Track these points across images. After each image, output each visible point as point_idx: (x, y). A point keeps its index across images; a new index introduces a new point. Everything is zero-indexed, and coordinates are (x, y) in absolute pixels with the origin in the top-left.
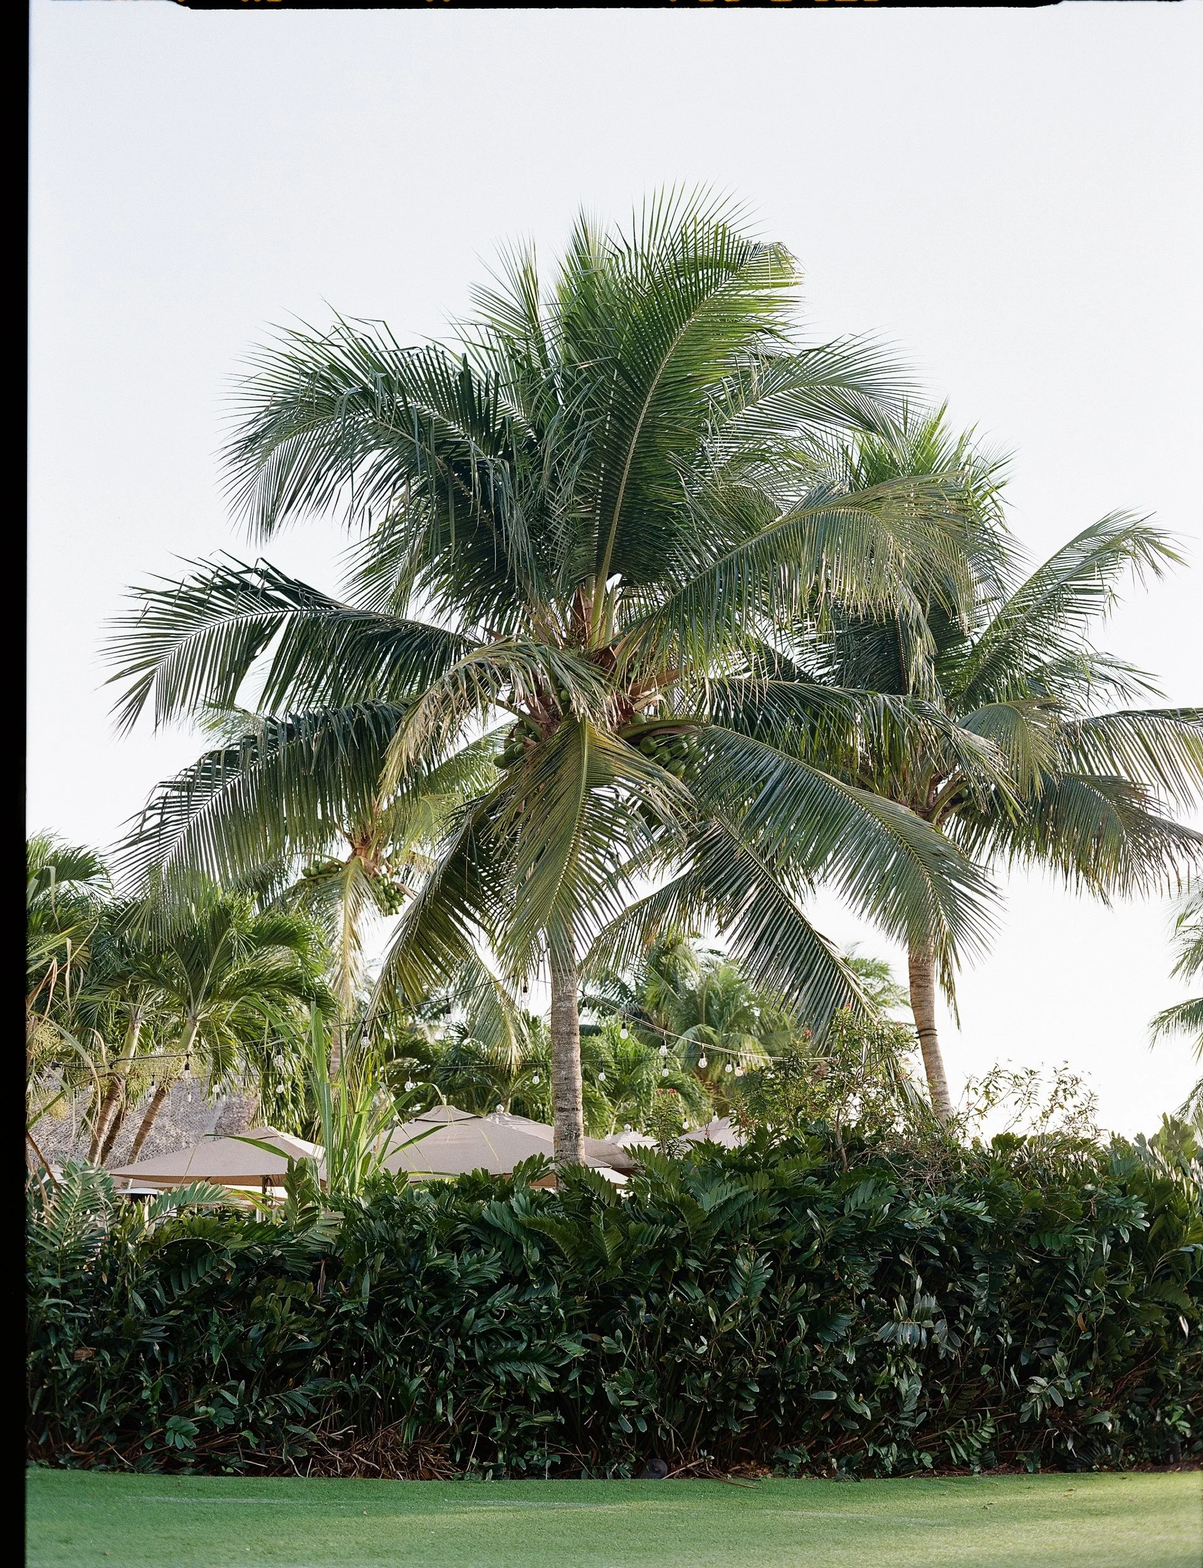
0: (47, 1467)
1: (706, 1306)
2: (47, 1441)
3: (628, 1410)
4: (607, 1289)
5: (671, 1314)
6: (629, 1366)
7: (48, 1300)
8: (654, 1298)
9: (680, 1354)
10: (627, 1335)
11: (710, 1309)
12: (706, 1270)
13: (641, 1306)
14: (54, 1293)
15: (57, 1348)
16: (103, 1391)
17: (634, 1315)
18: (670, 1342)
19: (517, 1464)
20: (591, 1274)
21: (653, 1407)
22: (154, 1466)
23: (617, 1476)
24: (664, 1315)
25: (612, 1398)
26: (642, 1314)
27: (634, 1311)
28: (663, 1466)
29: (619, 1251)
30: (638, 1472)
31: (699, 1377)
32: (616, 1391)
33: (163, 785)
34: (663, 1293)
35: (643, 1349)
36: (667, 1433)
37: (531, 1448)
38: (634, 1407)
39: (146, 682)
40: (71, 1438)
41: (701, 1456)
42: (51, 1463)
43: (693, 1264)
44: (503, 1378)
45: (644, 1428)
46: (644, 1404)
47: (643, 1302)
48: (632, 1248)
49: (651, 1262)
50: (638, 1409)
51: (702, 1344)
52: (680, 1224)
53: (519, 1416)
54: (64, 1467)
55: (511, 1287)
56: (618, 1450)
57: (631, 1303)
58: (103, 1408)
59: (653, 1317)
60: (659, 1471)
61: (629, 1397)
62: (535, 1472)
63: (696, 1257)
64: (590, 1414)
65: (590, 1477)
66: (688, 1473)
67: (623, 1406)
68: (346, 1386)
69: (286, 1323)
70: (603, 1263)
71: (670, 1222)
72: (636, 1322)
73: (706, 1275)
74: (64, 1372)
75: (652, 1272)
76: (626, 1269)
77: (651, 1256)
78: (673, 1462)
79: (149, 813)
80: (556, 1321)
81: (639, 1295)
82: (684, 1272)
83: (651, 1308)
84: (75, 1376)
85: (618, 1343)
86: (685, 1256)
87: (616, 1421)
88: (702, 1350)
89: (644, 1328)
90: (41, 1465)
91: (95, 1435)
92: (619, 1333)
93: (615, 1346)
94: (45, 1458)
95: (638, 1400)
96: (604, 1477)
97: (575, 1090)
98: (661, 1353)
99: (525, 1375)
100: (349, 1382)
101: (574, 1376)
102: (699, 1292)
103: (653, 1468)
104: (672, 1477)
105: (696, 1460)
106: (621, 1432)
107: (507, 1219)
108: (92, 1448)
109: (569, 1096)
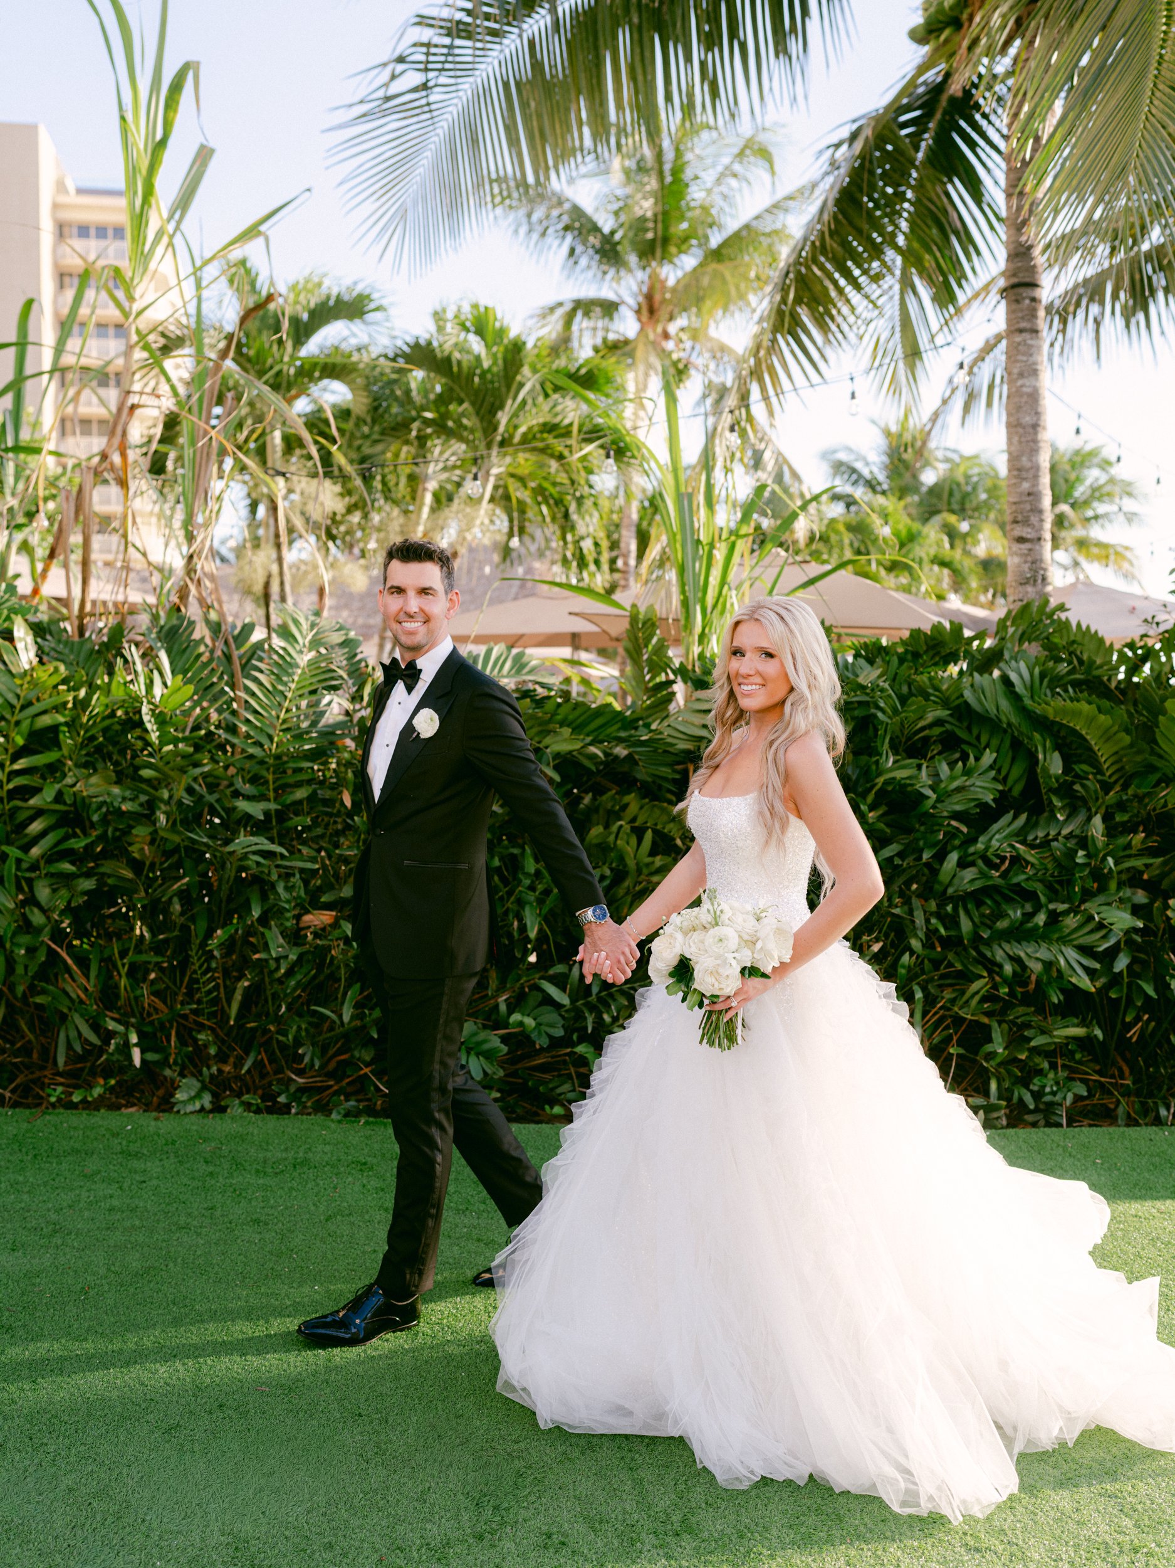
0: (258, 1111)
2: (258, 1064)
7: (244, 840)
14: (259, 827)
15: (264, 920)
16: (348, 987)
19: (1021, 1100)
37: (1040, 1072)
40: (297, 1066)
42: (265, 1103)
44: (1008, 969)
53: (1027, 1025)
54: (285, 1110)
55: (1015, 817)
58: (346, 1015)
62: (1047, 1115)
64: (1138, 1019)
69: (645, 871)
74: (277, 962)
80: (1100, 877)
84: (296, 966)
90: (248, 1107)
91: (337, 1054)
94: (255, 1092)
97: (1041, 512)
99: (1048, 965)
101: (1121, 963)
108: (330, 1075)
109: (1034, 519)
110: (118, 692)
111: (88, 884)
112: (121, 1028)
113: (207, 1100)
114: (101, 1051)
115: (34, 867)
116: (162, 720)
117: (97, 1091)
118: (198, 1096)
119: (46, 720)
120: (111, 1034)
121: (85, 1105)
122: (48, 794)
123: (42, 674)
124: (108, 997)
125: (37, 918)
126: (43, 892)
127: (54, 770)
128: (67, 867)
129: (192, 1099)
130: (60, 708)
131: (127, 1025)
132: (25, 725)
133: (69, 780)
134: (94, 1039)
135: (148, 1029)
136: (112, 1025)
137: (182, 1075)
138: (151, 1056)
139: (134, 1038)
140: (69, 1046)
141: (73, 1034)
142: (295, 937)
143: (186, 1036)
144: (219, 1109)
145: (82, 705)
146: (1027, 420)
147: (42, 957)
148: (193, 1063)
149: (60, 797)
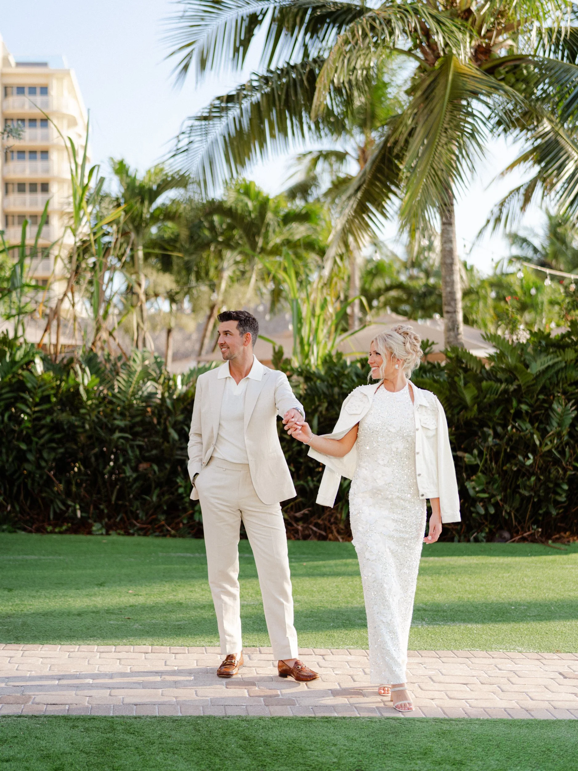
0: (123, 535)
1: (532, 434)
2: (122, 519)
3: (482, 500)
4: (468, 423)
5: (510, 439)
6: (483, 472)
7: (117, 435)
8: (499, 429)
9: (516, 465)
10: (481, 453)
11: (535, 436)
12: (533, 411)
13: (489, 435)
14: (122, 430)
15: (124, 463)
16: (155, 488)
17: (485, 439)
18: (510, 457)
20: (458, 413)
21: (499, 498)
22: (189, 533)
23: (476, 540)
24: (505, 440)
25: (471, 492)
26: (490, 439)
27: (485, 437)
28: (506, 535)
29: (475, 398)
30: (490, 539)
31: (529, 479)
32: (474, 488)
33: (190, 118)
34: (505, 427)
35: (491, 462)
36: (509, 514)
38: (486, 498)
40: (137, 518)
41: (532, 529)
42: (125, 532)
43: (524, 407)
45: (492, 511)
46: (493, 496)
47: (491, 432)
48: (485, 397)
49: (498, 406)
50: (489, 499)
51: (529, 458)
52: (516, 383)
54: (133, 535)
56: (477, 524)
57: (484, 433)
58: (155, 499)
59: (498, 441)
60: (505, 538)
61: (483, 491)
63: (527, 404)
65: (459, 541)
66: (523, 540)
67: (479, 497)
68: (305, 484)
70: (465, 407)
71: (509, 381)
72: (486, 445)
73: (533, 415)
74: (129, 478)
75: (498, 412)
76: (480, 411)
77: (497, 403)
78: (514, 532)
79: (182, 137)
81: (489, 427)
82: (518, 415)
83: (496, 435)
84: (135, 480)
85: (475, 458)
86: (520, 402)
87: (474, 506)
88: (529, 462)
89: (491, 449)
90: (119, 534)
91: (152, 515)
92: (476, 452)
93: (473, 459)
94: (121, 529)
95: (489, 493)
96: (469, 541)
97: (455, 300)
98: (504, 464)
100: (307, 482)
102: (529, 426)
103: (501, 536)
104: (513, 542)
105: (529, 531)
106: (478, 513)
108: (150, 523)
109: (452, 303)
110: (71, 382)
111: (61, 450)
112: (72, 504)
113: (104, 531)
114: (65, 512)
115: (43, 445)
116: (87, 391)
117: (64, 528)
118: (101, 529)
119: (46, 393)
120: (70, 506)
121: (60, 533)
122: (48, 419)
123: (45, 376)
124: (68, 493)
125: (43, 464)
126: (45, 455)
127: (49, 412)
128: (54, 445)
129: (98, 530)
130: (53, 388)
131: (75, 503)
132: (40, 395)
133: (55, 415)
134: (63, 508)
135: (83, 505)
136: (70, 503)
137: (95, 521)
138: (84, 515)
139: (78, 507)
140: (55, 512)
141: (56, 506)
142: (135, 469)
143: (96, 508)
144: (108, 534)
145: (59, 387)
146: (448, 261)
147: (45, 477)
148: (99, 518)
149: (52, 421)
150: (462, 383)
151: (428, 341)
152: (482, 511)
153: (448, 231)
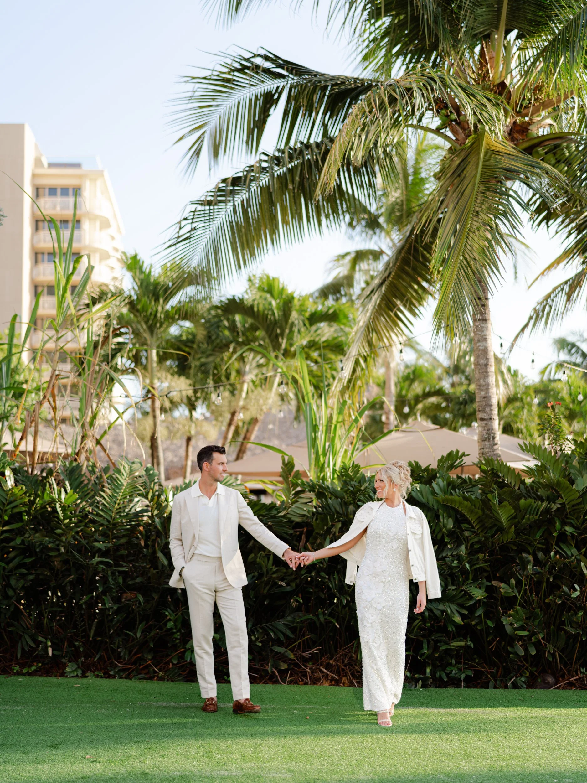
0: (102, 677)
1: (579, 561)
2: (101, 658)
3: (521, 638)
4: (504, 548)
5: (553, 567)
6: (521, 605)
7: (97, 559)
8: (540, 555)
9: (560, 597)
10: (519, 583)
11: (582, 564)
12: (580, 534)
13: (529, 562)
14: (104, 553)
16: (140, 623)
17: (525, 568)
18: (553, 588)
19: (440, 676)
20: (493, 536)
21: (541, 636)
22: (180, 675)
23: (515, 686)
24: (547, 568)
25: (508, 629)
26: (530, 567)
27: (524, 564)
28: (550, 679)
29: (512, 519)
30: (531, 684)
31: (576, 614)
32: (511, 624)
33: (193, 203)
34: (547, 552)
35: (531, 594)
36: (553, 655)
37: (450, 665)
38: (526, 636)
39: (200, 139)
40: (118, 658)
41: (581, 672)
42: (104, 674)
43: (569, 529)
45: (533, 652)
46: (534, 634)
47: (531, 558)
48: (523, 518)
49: (539, 528)
50: (529, 637)
51: (575, 590)
52: (560, 501)
53: (440, 642)
54: (113, 677)
56: (516, 667)
57: (522, 559)
58: (139, 635)
59: (539, 569)
60: (548, 683)
61: (522, 628)
62: (454, 683)
63: (572, 526)
64: (493, 640)
65: (495, 687)
66: (570, 685)
67: (516, 635)
68: (315, 618)
69: (270, 573)
70: (501, 529)
71: (552, 499)
72: (525, 573)
73: (579, 539)
74: (108, 609)
75: (538, 535)
76: (517, 533)
77: (537, 525)
78: (559, 676)
79: (184, 223)
80: (464, 572)
81: (529, 554)
82: (562, 537)
83: (537, 562)
84: (117, 612)
85: (513, 589)
86: (564, 523)
87: (512, 647)
88: (575, 595)
89: (531, 578)
90: (97, 676)
91: (135, 654)
92: (513, 581)
93: (510, 590)
94: (100, 670)
95: (529, 631)
96: (506, 687)
97: (491, 406)
98: (546, 597)
99: (443, 612)
100: (317, 616)
101: (480, 612)
102: (574, 551)
103: (544, 680)
104: (557, 688)
105: (577, 675)
106: (516, 654)
107: (431, 498)
108: (134, 663)
109: (487, 409)
110: (46, 498)
111: (31, 577)
112: (44, 640)
113: (80, 672)
114: (34, 650)
115: (11, 571)
116: (64, 508)
117: (33, 668)
118: (76, 670)
119: (16, 510)
120: (41, 642)
121: (29, 674)
122: (18, 541)
123: (16, 491)
124: (39, 626)
125: (11, 593)
126: (13, 582)
127: (20, 532)
128: (24, 571)
129: (73, 671)
130: (24, 504)
131: (46, 639)
132: (9, 512)
133: (27, 535)
134: (33, 645)
135: (56, 641)
136: (40, 639)
137: (70, 661)
138: (56, 653)
139: (49, 644)
140: (23, 649)
141: (24, 643)
142: (117, 600)
143: (71, 644)
144: (84, 676)
145: (32, 503)
146: (482, 362)
147: (12, 609)
148: (74, 657)
149: (23, 542)
150: (496, 501)
151: (458, 452)
152: (522, 653)
153: (482, 327)
